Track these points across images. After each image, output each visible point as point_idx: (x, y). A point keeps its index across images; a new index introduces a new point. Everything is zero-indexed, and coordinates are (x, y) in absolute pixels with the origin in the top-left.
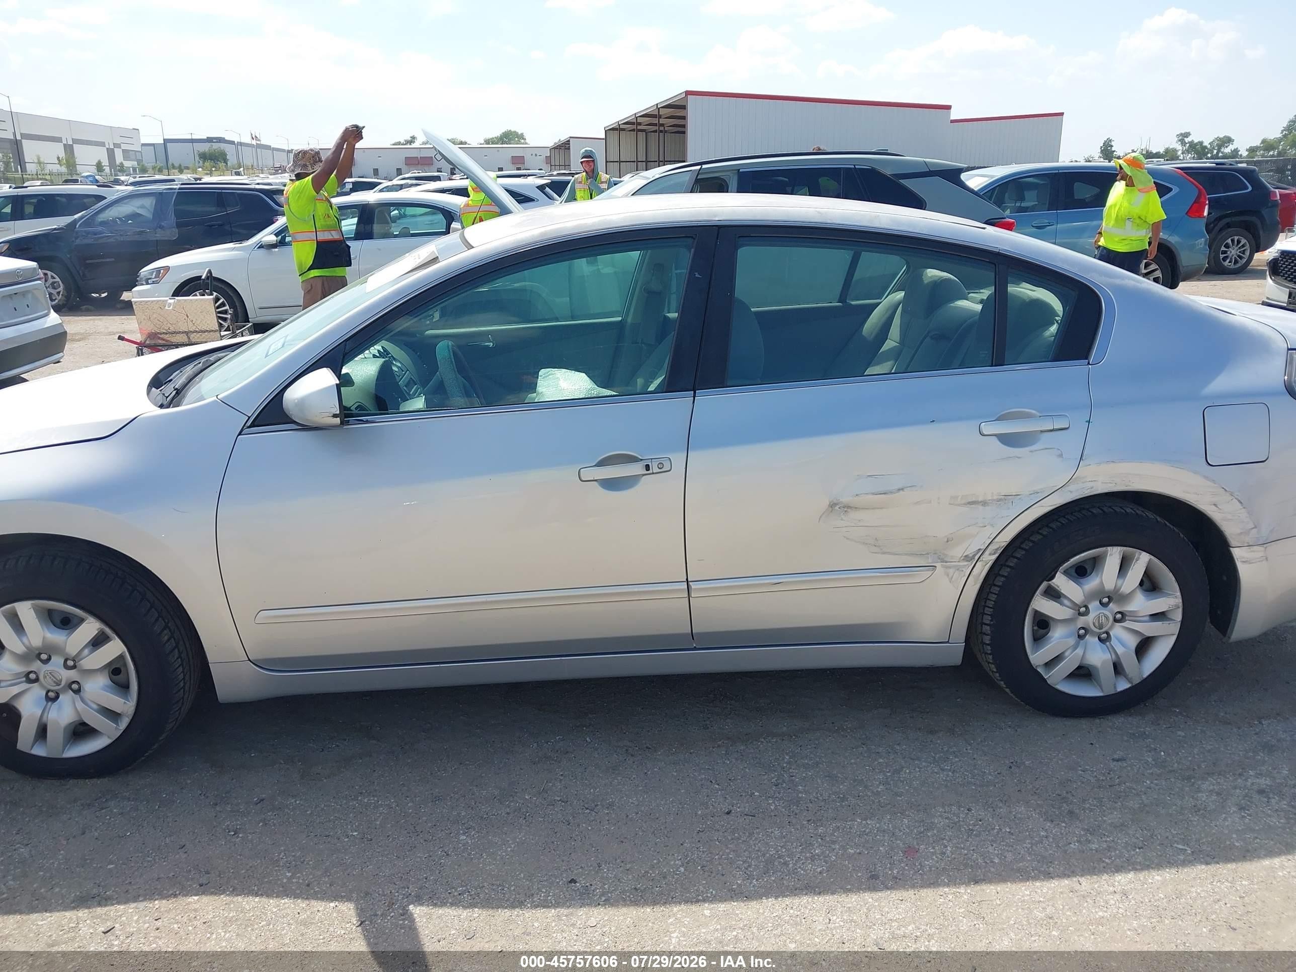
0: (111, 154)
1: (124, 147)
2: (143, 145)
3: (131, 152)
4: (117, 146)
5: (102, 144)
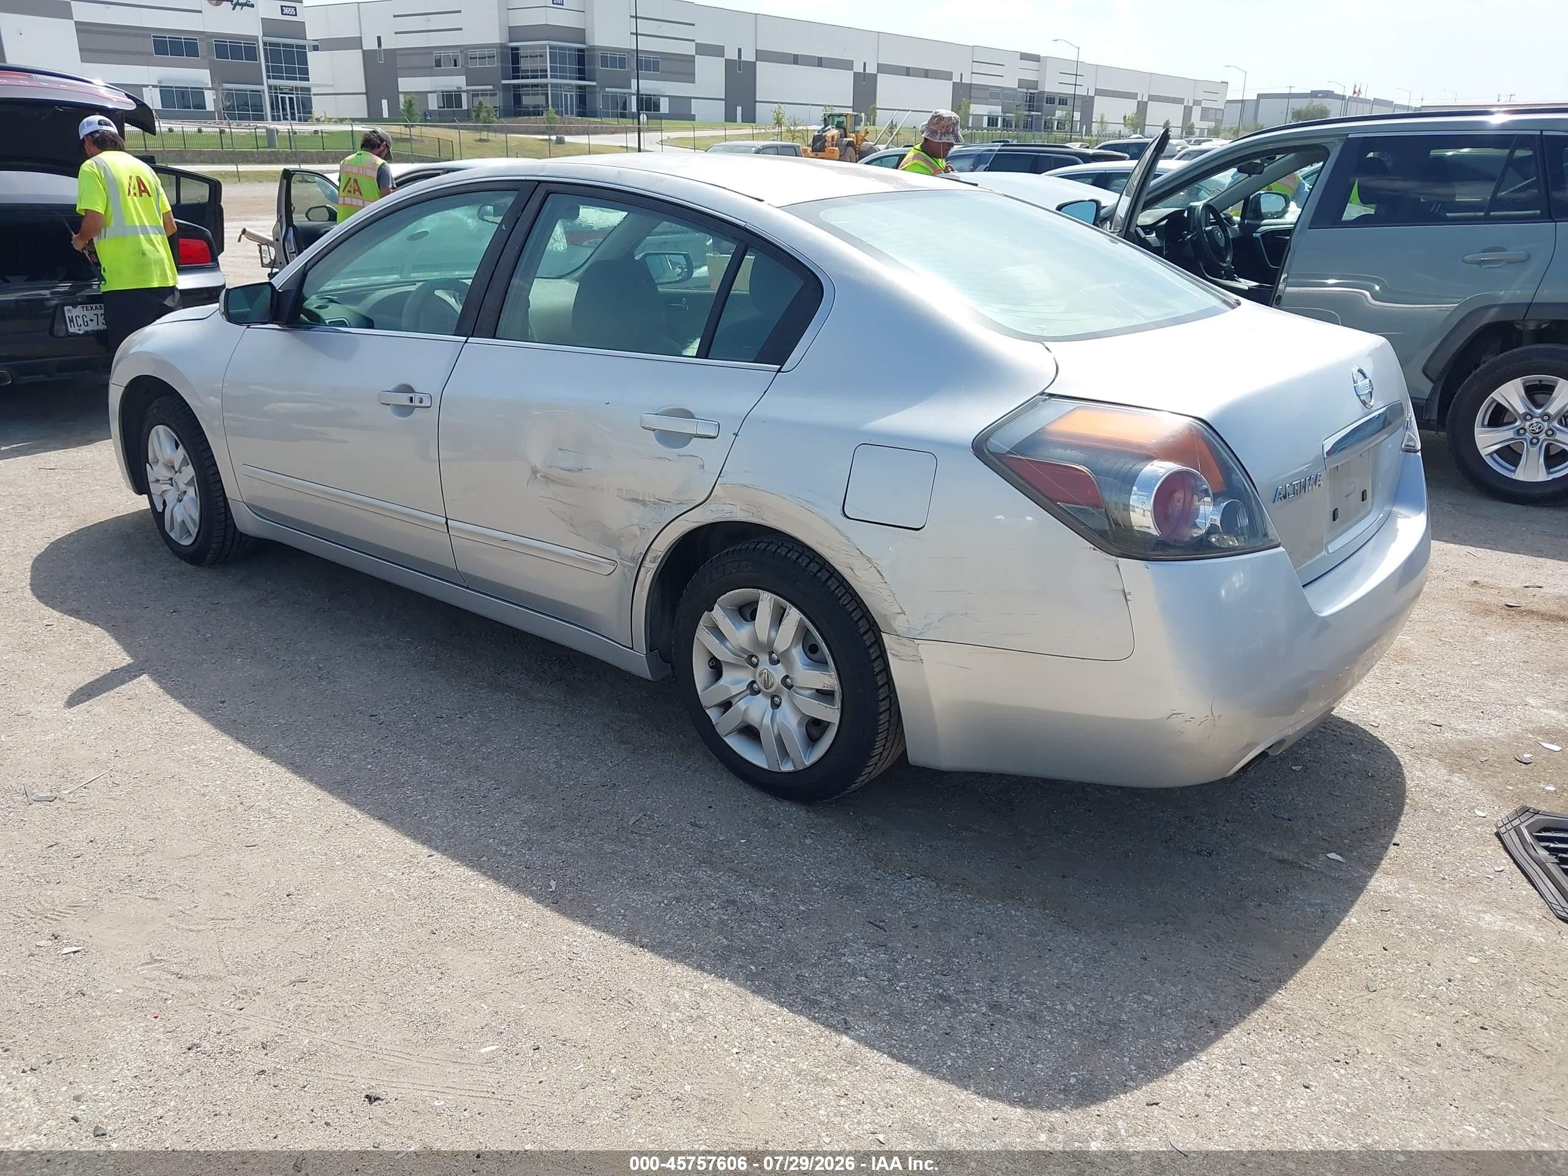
0: (1188, 112)
1: (1204, 104)
2: (1229, 102)
3: (1210, 111)
4: (1197, 103)
5: (1179, 101)
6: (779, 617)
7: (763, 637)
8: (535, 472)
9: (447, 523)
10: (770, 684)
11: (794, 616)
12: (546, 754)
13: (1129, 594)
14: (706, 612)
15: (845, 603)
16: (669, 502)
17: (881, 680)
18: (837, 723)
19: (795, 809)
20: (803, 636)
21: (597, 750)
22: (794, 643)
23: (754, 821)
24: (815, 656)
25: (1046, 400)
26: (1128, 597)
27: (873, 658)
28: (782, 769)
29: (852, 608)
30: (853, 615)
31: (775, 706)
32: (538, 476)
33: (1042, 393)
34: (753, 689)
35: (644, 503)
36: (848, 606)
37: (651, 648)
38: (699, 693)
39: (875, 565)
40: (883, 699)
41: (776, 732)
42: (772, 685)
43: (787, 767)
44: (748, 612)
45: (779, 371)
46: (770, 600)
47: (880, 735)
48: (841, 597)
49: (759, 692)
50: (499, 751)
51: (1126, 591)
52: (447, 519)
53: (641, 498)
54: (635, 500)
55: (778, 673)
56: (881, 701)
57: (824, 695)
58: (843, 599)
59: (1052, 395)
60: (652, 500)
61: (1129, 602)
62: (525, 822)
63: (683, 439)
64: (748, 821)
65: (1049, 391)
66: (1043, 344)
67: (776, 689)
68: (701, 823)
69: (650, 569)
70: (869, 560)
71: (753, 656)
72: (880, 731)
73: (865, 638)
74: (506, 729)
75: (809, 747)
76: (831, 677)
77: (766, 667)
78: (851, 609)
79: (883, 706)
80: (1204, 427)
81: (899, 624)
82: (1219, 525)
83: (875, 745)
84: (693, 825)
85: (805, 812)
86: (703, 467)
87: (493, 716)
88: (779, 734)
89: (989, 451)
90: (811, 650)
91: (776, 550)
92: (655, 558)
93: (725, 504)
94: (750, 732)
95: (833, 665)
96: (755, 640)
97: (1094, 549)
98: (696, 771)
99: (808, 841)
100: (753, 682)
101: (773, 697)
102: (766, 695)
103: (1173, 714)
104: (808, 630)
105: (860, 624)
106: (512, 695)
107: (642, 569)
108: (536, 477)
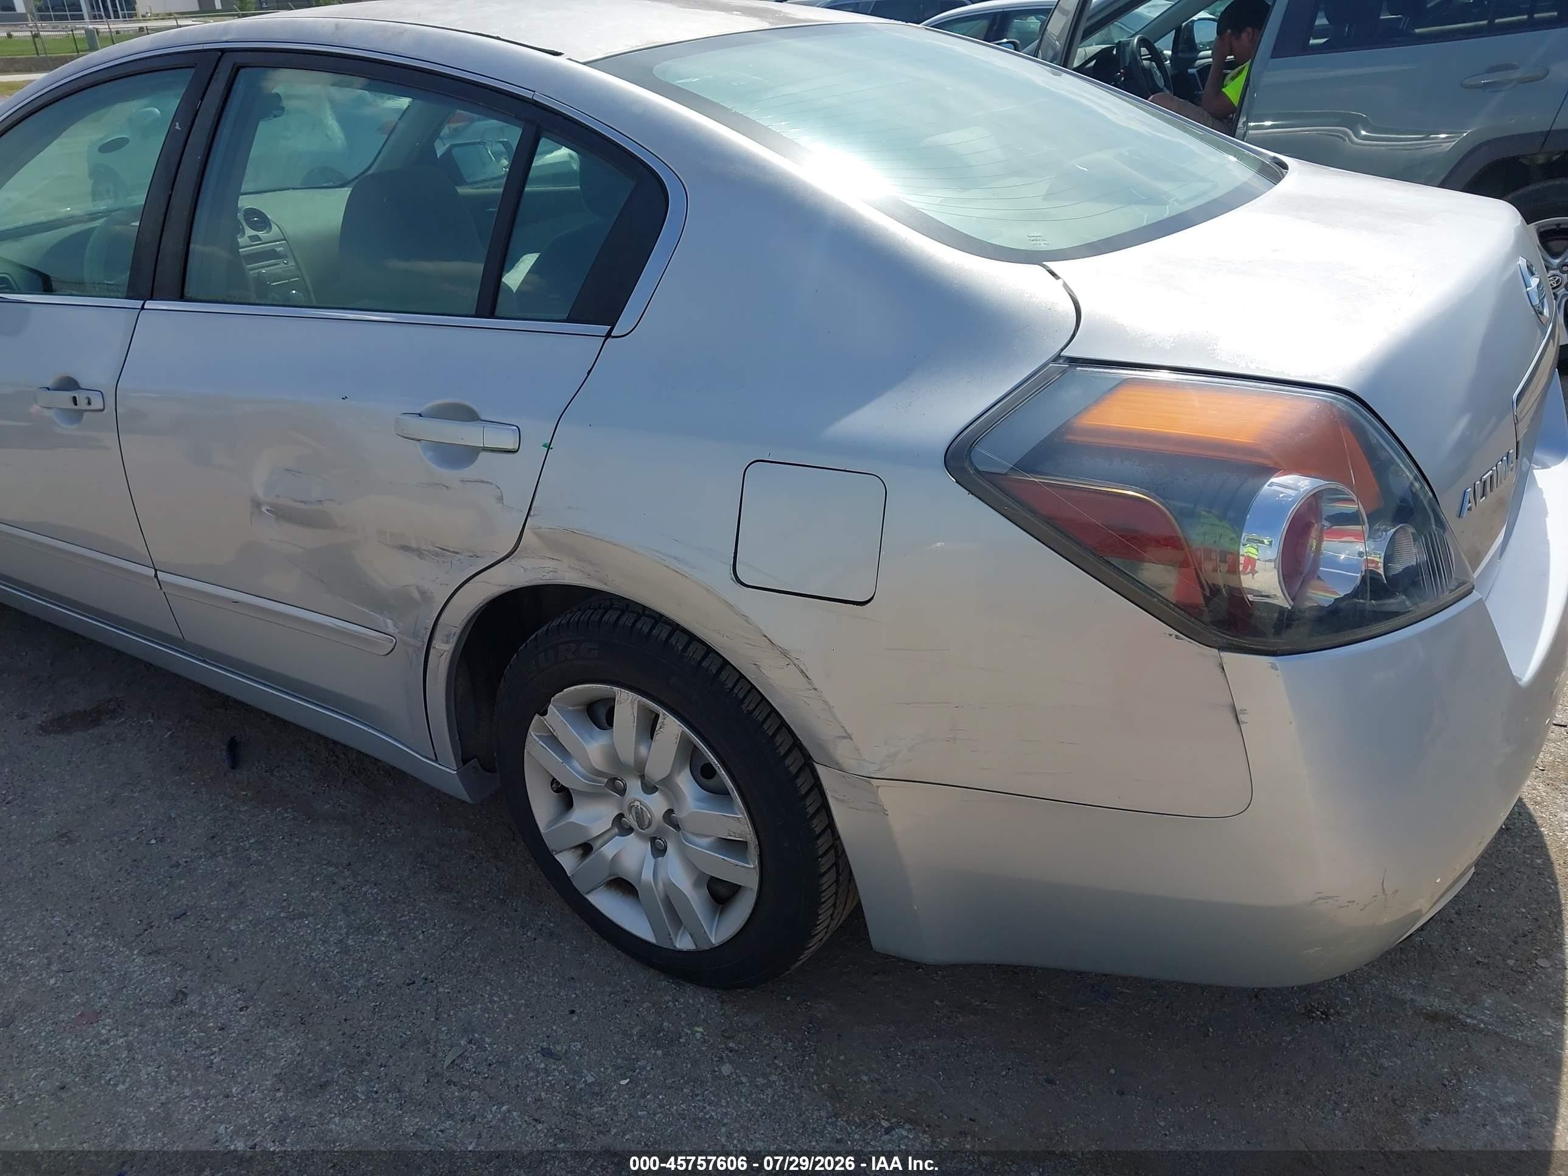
6: (649, 727)
7: (627, 755)
8: (257, 504)
9: (156, 576)
10: (647, 823)
11: (671, 728)
12: (326, 926)
13: (1243, 711)
14: (537, 716)
15: (750, 708)
16: (456, 553)
17: (818, 825)
18: (756, 887)
19: (702, 1000)
20: (689, 755)
21: (404, 910)
22: (676, 768)
23: (641, 1035)
24: (710, 783)
25: (1064, 371)
26: (1241, 717)
27: (803, 792)
28: (677, 946)
29: (764, 715)
30: (765, 727)
31: (659, 851)
32: (264, 509)
33: (1057, 358)
34: (621, 826)
35: (420, 553)
36: (756, 713)
37: (464, 759)
38: (542, 831)
39: (796, 662)
40: (824, 854)
41: (662, 893)
42: (650, 825)
43: (684, 943)
44: (602, 713)
45: (608, 335)
46: (632, 702)
47: (823, 906)
48: (745, 697)
49: (630, 830)
50: (255, 926)
51: (1238, 708)
52: (156, 570)
53: (414, 545)
54: (406, 548)
55: (656, 805)
56: (822, 856)
57: (732, 846)
58: (747, 701)
59: (1074, 361)
60: (431, 548)
61: (1243, 727)
62: (280, 1078)
63: (465, 455)
64: (631, 1035)
65: (1068, 353)
66: (1044, 266)
67: (657, 830)
68: (559, 1048)
69: (444, 649)
70: (785, 654)
71: (616, 779)
72: (823, 900)
73: (787, 762)
74: (269, 881)
75: (714, 916)
76: (740, 822)
77: (638, 797)
78: (761, 718)
79: (825, 863)
80: (1352, 406)
81: (842, 752)
82: (1382, 573)
83: (818, 920)
84: (547, 1053)
85: (719, 1004)
86: (500, 499)
87: (255, 855)
88: (667, 896)
89: (977, 470)
90: (704, 774)
91: (634, 624)
92: (448, 636)
93: (543, 558)
94: (623, 886)
95: (739, 800)
96: (613, 757)
97: (1177, 637)
98: (551, 934)
99: (726, 1069)
100: (620, 816)
101: (653, 840)
102: (642, 837)
103: (1319, 898)
104: (695, 746)
105: (779, 739)
106: (286, 811)
107: (432, 651)
108: (261, 512)
